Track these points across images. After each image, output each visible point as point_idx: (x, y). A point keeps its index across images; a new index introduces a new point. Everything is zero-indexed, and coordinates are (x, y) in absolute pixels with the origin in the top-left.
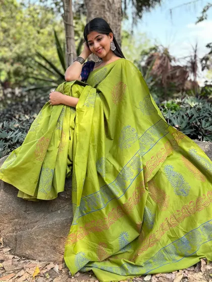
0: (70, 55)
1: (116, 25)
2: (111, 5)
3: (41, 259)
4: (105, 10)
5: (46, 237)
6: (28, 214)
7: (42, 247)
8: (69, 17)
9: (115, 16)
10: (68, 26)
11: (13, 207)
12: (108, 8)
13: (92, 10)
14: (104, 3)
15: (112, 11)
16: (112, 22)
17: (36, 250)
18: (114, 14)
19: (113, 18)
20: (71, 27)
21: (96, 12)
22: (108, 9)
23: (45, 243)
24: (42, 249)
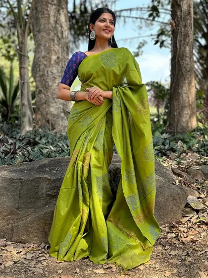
0: (24, 83)
1: (65, 58)
2: (60, 39)
3: (35, 242)
4: (55, 44)
5: (39, 224)
6: (20, 210)
7: (35, 233)
8: (23, 48)
9: (64, 50)
10: (22, 56)
11: (7, 206)
12: (58, 41)
13: (41, 43)
14: (54, 37)
15: (61, 45)
16: (61, 55)
17: (31, 235)
18: (63, 48)
19: (62, 52)
20: (26, 58)
21: (46, 45)
22: (57, 43)
23: (38, 229)
24: (36, 234)
